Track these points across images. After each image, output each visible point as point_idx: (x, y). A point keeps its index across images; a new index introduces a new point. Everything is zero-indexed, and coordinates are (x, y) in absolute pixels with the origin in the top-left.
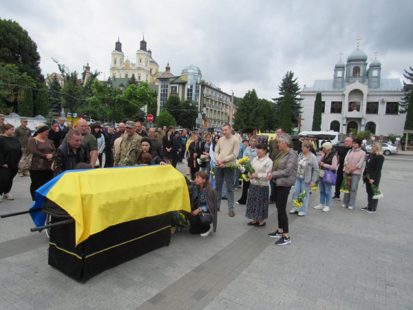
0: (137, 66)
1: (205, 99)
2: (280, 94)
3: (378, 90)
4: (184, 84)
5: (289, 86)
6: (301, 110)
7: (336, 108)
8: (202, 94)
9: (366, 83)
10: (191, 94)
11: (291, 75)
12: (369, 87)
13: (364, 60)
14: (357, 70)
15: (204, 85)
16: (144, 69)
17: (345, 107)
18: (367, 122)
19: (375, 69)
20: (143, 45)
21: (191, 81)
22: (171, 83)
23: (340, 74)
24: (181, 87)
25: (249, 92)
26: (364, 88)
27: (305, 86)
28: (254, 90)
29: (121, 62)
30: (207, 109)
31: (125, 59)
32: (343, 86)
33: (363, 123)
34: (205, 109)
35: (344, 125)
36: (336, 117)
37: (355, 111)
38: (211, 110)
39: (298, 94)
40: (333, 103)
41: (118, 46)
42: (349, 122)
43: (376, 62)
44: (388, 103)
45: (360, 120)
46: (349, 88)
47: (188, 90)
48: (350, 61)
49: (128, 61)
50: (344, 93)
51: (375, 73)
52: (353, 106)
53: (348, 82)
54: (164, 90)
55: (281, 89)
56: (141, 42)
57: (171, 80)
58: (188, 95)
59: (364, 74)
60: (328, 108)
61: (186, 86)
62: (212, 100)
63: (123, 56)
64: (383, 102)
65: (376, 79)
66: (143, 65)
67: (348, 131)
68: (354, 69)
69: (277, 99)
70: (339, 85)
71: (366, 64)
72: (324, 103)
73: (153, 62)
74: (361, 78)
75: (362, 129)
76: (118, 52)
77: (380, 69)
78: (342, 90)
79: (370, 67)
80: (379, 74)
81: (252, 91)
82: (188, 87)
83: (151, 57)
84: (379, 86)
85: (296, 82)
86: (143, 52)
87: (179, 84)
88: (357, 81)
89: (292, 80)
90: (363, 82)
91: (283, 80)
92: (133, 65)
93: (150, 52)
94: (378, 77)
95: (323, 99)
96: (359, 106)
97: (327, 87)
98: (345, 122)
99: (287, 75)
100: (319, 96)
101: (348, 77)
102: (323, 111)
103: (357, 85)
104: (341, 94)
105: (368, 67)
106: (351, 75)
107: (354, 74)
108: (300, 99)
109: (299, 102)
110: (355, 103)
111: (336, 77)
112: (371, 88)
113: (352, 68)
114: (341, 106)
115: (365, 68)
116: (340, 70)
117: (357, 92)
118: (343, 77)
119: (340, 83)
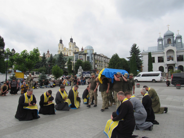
0: (69, 49)
1: (96, 61)
2: (131, 55)
3: (182, 49)
4: (85, 54)
5: (135, 51)
6: (142, 62)
7: (161, 60)
8: (94, 58)
9: (175, 46)
10: (89, 59)
11: (135, 45)
12: (177, 48)
13: (172, 35)
14: (169, 40)
15: (95, 54)
16: (72, 50)
17: (165, 59)
18: (178, 66)
19: (179, 39)
20: (71, 40)
21: (88, 51)
22: (79, 54)
23: (160, 43)
24: (84, 56)
25: (114, 55)
26: (174, 49)
27: (144, 50)
28: (116, 54)
29: (62, 48)
30: (97, 65)
31: (64, 47)
32: (163, 49)
33: (176, 66)
34: (96, 65)
35: (166, 68)
36: (161, 64)
37: (171, 60)
38: (100, 66)
39: (140, 54)
40: (159, 57)
41: (61, 42)
42: (168, 66)
43: (178, 35)
45: (174, 65)
46: (166, 49)
47: (88, 57)
48: (165, 36)
49: (65, 48)
50: (164, 52)
51: (179, 41)
52: (170, 58)
53: (166, 47)
54: (76, 58)
55: (131, 53)
57: (79, 53)
58: (87, 59)
59: (173, 42)
60: (156, 60)
62: (100, 61)
63: (63, 46)
65: (180, 44)
66: (72, 48)
67: (168, 71)
69: (129, 58)
70: (161, 48)
71: (174, 37)
72: (154, 58)
73: (76, 47)
74: (172, 44)
75: (176, 69)
76: (61, 44)
77: (182, 38)
78: (163, 50)
80: (181, 41)
82: (87, 55)
83: (75, 45)
84: (182, 47)
85: (138, 48)
86: (71, 43)
87: (83, 54)
88: (170, 46)
89: (136, 47)
90: (173, 46)
91: (132, 48)
92: (67, 49)
93: (75, 43)
94: (181, 42)
95: (152, 56)
96: (173, 58)
97: (156, 50)
98: (166, 67)
99: (133, 46)
100: (150, 54)
101: (165, 44)
102: (154, 62)
103: (170, 47)
104: (162, 52)
105: (175, 39)
106: (167, 43)
107: (168, 42)
108: (141, 57)
109: (141, 58)
110: (170, 56)
111: (159, 45)
112: (178, 48)
113: (166, 40)
114: (163, 58)
115: (173, 39)
116: (161, 41)
117: (171, 51)
118: (162, 44)
119: (161, 47)
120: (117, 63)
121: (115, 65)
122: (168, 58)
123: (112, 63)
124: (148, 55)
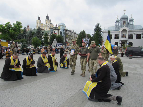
0: (45, 25)
1: (67, 35)
2: (95, 32)
4: (59, 30)
5: (98, 29)
6: (103, 38)
7: (117, 37)
8: (66, 33)
9: (128, 27)
10: (62, 34)
11: (99, 25)
12: (129, 29)
13: (127, 18)
15: (66, 30)
16: (48, 26)
18: (129, 42)
20: (48, 18)
21: (61, 28)
22: (54, 30)
23: (118, 24)
25: (82, 31)
26: (127, 29)
27: (104, 29)
28: (83, 30)
29: (40, 24)
30: (68, 39)
31: (41, 23)
32: (119, 29)
33: (127, 42)
34: (67, 39)
35: (120, 43)
36: (117, 40)
37: (124, 38)
38: (70, 39)
39: (101, 32)
40: (115, 35)
41: (39, 18)
42: (122, 42)
43: (131, 19)
44: (137, 35)
45: (126, 41)
46: (121, 29)
47: (61, 32)
48: (121, 19)
49: (42, 23)
50: (120, 31)
51: (131, 23)
52: (123, 36)
53: (121, 27)
54: (52, 32)
55: (95, 30)
56: (47, 17)
57: (54, 28)
58: (60, 34)
59: (127, 24)
60: (113, 37)
61: (60, 30)
62: (70, 36)
63: (41, 22)
64: (135, 34)
65: (132, 25)
66: (47, 25)
67: (122, 46)
68: (123, 22)
69: (93, 34)
70: (118, 28)
71: (128, 20)
72: (112, 35)
73: (51, 24)
75: (127, 45)
76: (38, 20)
77: (133, 21)
78: (119, 30)
79: (129, 21)
80: (133, 23)
81: (83, 31)
82: (60, 31)
83: (50, 22)
84: (133, 28)
85: (100, 27)
86: (47, 20)
87: (57, 30)
88: (124, 26)
89: (99, 26)
90: (127, 27)
91: (96, 27)
92: (44, 25)
93: (50, 20)
94: (133, 24)
95: (111, 34)
96: (126, 36)
97: (113, 29)
99: (97, 25)
100: (109, 32)
101: (121, 25)
102: (111, 38)
103: (124, 28)
104: (118, 31)
105: (128, 21)
106: (122, 24)
107: (123, 24)
108: (102, 34)
109: (102, 35)
110: (124, 35)
111: (116, 25)
112: (130, 29)
113: (122, 21)
114: (119, 36)
115: (127, 22)
117: (124, 31)
118: (119, 25)
119: (118, 27)
122: (122, 36)
123: (80, 37)
124: (108, 33)
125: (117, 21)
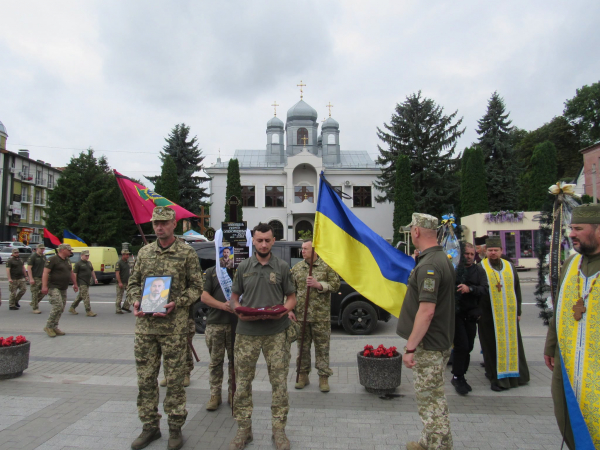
3: (339, 165)
7: (274, 199)
8: (8, 173)
9: (320, 154)
11: (184, 132)
12: (324, 162)
13: (313, 118)
14: (302, 133)
15: (13, 156)
17: (289, 196)
19: (331, 132)
23: (276, 138)
25: (81, 155)
26: (317, 162)
27: (219, 159)
28: (91, 152)
32: (283, 161)
34: (17, 204)
35: (290, 227)
36: (275, 213)
37: (306, 201)
39: (199, 169)
40: (268, 189)
42: (297, 222)
43: (330, 121)
44: (356, 189)
46: (293, 162)
48: (290, 119)
50: (285, 170)
51: (331, 139)
52: (303, 194)
53: (292, 154)
55: (166, 159)
59: (314, 142)
60: (260, 198)
64: (348, 187)
65: (333, 149)
67: (297, 236)
68: (298, 132)
69: (156, 178)
70: (278, 158)
71: (317, 125)
72: (252, 189)
74: (310, 148)
77: (338, 132)
78: (282, 165)
79: (323, 129)
80: (337, 140)
81: (87, 153)
84: (339, 161)
85: (194, 145)
88: (305, 151)
89: (188, 140)
90: (316, 153)
91: (169, 141)
94: (337, 145)
96: (312, 193)
97: (259, 161)
98: (291, 223)
99: (175, 132)
100: (233, 167)
101: (291, 146)
102: (251, 203)
103: (305, 156)
104: (280, 172)
105: (319, 130)
106: (295, 142)
107: (298, 140)
108: (205, 179)
109: (202, 185)
110: (304, 188)
111: (271, 145)
112: (327, 163)
113: (294, 130)
114: (282, 194)
115: (315, 134)
116: (276, 131)
117: (304, 169)
118: (281, 144)
119: (277, 154)
120: (91, 195)
121: (83, 200)
122: (297, 194)
123: (69, 190)
125: (274, 127)
